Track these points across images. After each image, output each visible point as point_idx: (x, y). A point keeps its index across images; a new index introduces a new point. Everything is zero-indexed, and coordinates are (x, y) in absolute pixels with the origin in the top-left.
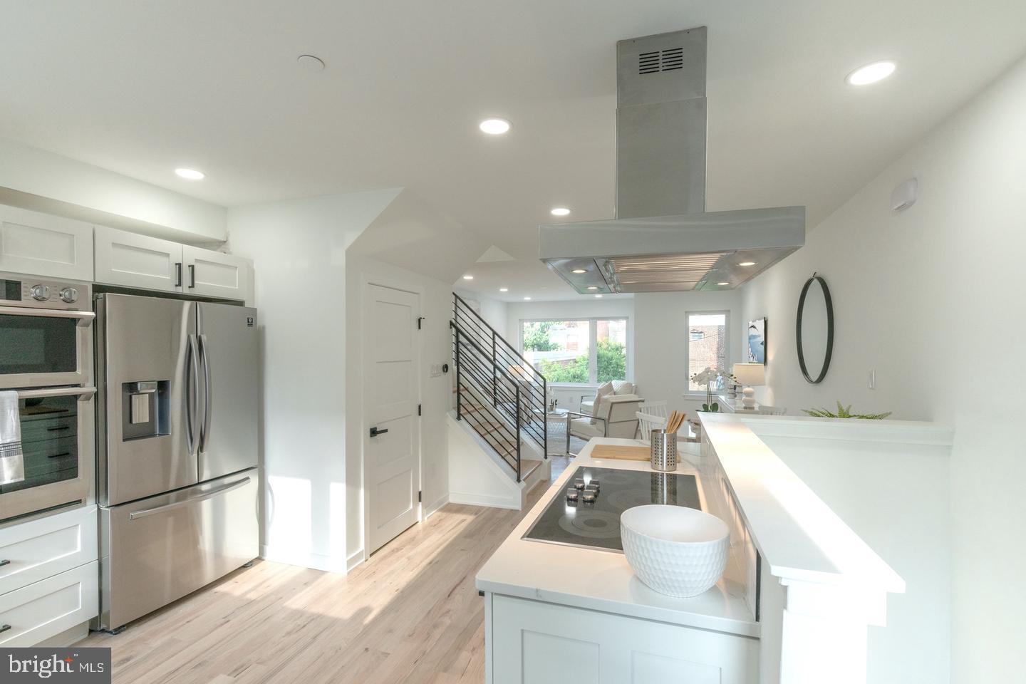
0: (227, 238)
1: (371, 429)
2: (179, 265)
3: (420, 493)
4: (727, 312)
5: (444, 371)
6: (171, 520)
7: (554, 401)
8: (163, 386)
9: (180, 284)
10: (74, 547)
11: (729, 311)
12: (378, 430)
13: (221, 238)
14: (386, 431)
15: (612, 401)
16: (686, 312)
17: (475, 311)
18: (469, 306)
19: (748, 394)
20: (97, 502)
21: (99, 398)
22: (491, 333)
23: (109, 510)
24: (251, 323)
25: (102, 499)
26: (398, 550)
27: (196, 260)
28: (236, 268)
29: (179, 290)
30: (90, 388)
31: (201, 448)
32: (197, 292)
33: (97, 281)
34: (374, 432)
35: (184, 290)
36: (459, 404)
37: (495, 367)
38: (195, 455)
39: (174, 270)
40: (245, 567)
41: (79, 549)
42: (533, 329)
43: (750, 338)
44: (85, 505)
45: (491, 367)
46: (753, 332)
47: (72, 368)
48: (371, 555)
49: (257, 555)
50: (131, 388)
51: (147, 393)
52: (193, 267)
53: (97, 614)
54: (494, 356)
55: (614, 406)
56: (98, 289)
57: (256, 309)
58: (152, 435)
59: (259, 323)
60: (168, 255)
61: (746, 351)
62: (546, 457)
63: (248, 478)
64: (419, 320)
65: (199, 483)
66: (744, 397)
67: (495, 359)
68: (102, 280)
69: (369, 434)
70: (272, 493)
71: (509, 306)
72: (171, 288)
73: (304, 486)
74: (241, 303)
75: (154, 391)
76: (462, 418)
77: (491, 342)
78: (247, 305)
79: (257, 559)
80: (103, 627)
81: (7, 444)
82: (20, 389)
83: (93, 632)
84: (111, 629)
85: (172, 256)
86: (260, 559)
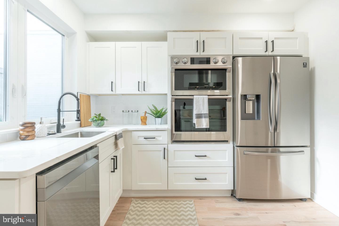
2: (267, 42)
6: (269, 161)
8: (258, 97)
9: (267, 51)
13: (291, 29)
21: (234, 100)
23: (236, 147)
24: (305, 65)
25: (235, 143)
27: (275, 38)
28: (297, 38)
29: (267, 54)
30: (231, 96)
31: (276, 129)
32: (275, 53)
33: (234, 54)
35: (269, 53)
38: (273, 131)
39: (265, 44)
40: (301, 200)
41: (227, 160)
44: (229, 143)
47: (225, 89)
50: (245, 97)
51: (251, 100)
52: (273, 42)
53: (233, 189)
56: (235, 57)
57: (309, 57)
58: (253, 119)
60: (261, 38)
63: (303, 151)
68: (236, 53)
72: (263, 53)
74: (301, 56)
75: (254, 99)
78: (303, 56)
79: (309, 199)
80: (235, 195)
81: (204, 114)
82: (208, 95)
83: (232, 195)
84: (237, 197)
85: (263, 39)
86: (311, 199)
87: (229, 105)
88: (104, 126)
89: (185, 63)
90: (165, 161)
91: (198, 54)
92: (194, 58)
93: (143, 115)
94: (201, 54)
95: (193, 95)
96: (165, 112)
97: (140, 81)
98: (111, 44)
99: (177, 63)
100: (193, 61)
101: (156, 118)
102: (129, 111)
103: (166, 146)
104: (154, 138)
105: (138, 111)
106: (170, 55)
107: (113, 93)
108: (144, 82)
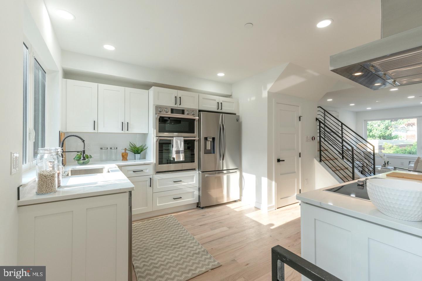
0: (232, 93)
1: (278, 159)
2: (218, 103)
3: (300, 190)
5: (312, 139)
7: (386, 162)
8: (214, 139)
10: (193, 181)
12: (280, 160)
13: (230, 94)
14: (284, 161)
17: (335, 116)
18: (332, 114)
20: (199, 170)
21: (199, 141)
22: (340, 124)
23: (201, 173)
24: (238, 120)
25: (200, 169)
26: (289, 209)
27: (222, 101)
28: (234, 103)
30: (197, 138)
31: (223, 159)
32: (223, 111)
33: (199, 109)
34: (279, 161)
35: (219, 110)
36: (321, 155)
37: (343, 140)
38: (222, 161)
39: (217, 104)
41: (194, 182)
42: (380, 128)
44: (196, 171)
45: (341, 140)
47: (194, 133)
48: (277, 208)
49: (239, 199)
50: (206, 139)
51: (209, 141)
52: (221, 103)
53: (198, 202)
54: (342, 135)
56: (200, 111)
57: (239, 116)
58: (211, 153)
59: (240, 121)
60: (215, 100)
63: (236, 172)
64: (300, 117)
65: (222, 170)
67: (342, 136)
68: (201, 109)
69: (276, 161)
70: (244, 178)
71: (357, 114)
72: (216, 110)
73: (254, 177)
74: (235, 114)
75: (211, 140)
76: (322, 161)
77: (340, 128)
78: (237, 115)
79: (239, 200)
80: (199, 206)
81: (181, 151)
82: (184, 137)
83: (197, 206)
84: (201, 207)
85: (216, 100)
86: (240, 200)
87: (196, 144)
88: (89, 163)
89: (167, 112)
90: (151, 188)
91: (176, 106)
92: (173, 109)
93: (123, 151)
94: (178, 107)
95: (173, 137)
96: (143, 149)
97: (124, 122)
98: (94, 85)
99: (160, 112)
100: (173, 111)
101: (135, 153)
102: (107, 148)
103: (151, 177)
104: (142, 171)
105: (117, 148)
106: (155, 105)
107: (96, 131)
108: (128, 123)
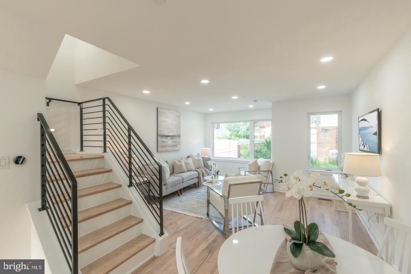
4: (339, 112)
5: (17, 163)
11: (341, 111)
15: (230, 183)
16: (308, 113)
19: (361, 184)
43: (360, 130)
46: (363, 124)
55: (232, 187)
61: (356, 140)
62: (162, 234)
66: (357, 186)
